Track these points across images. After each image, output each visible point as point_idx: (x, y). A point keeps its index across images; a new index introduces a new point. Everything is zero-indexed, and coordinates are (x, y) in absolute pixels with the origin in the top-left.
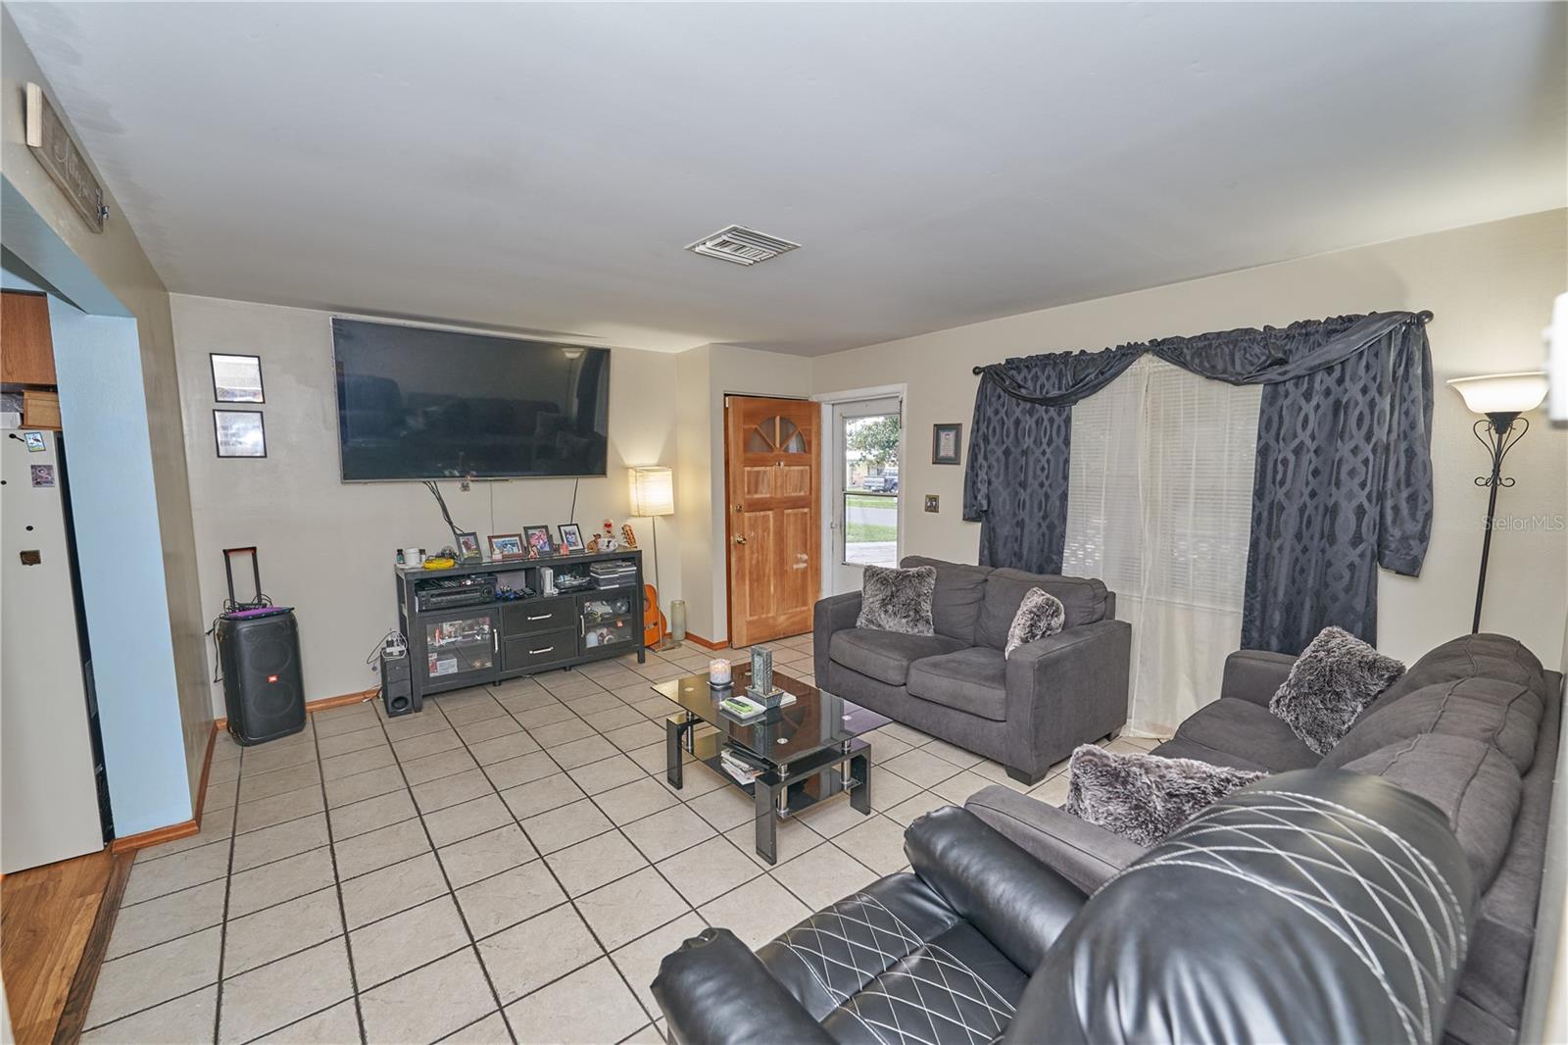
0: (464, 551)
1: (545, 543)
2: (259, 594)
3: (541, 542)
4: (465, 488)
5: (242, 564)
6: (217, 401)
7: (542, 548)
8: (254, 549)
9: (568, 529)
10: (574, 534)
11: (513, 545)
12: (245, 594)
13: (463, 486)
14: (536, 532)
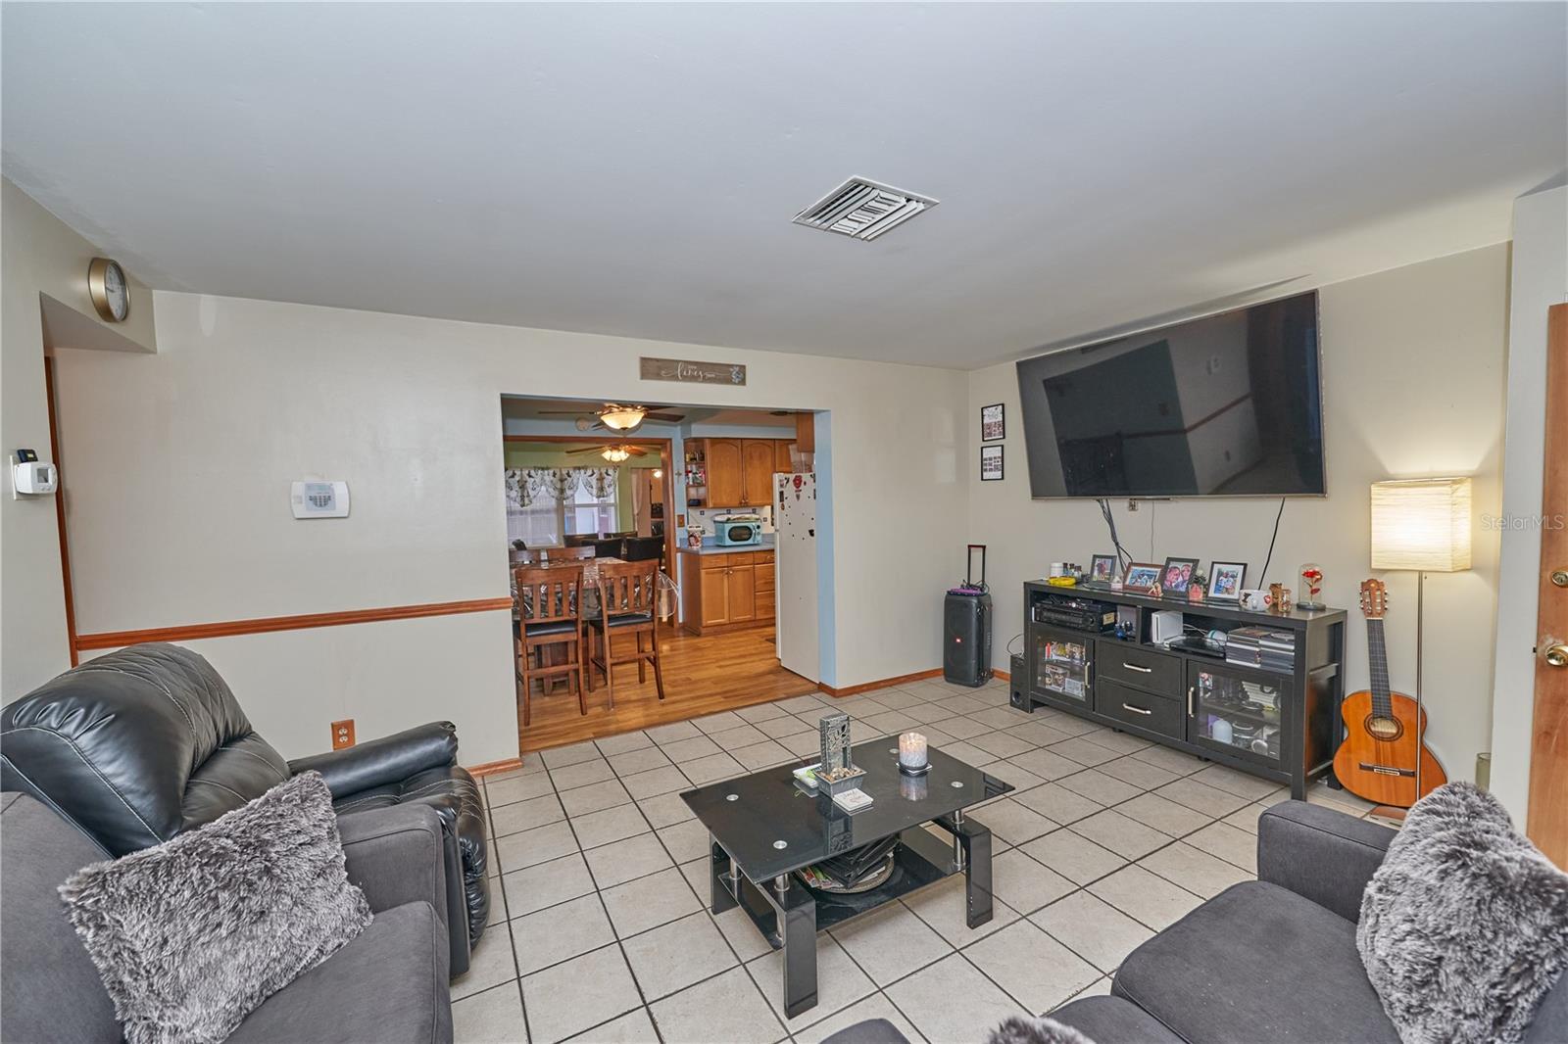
0: (1096, 573)
1: (1184, 581)
2: (983, 580)
3: (1180, 579)
4: (1133, 507)
5: (977, 554)
6: (983, 440)
7: (1177, 586)
8: (984, 547)
9: (1225, 568)
10: (1233, 577)
11: (1150, 577)
12: (976, 580)
13: (1131, 505)
14: (1180, 566)
